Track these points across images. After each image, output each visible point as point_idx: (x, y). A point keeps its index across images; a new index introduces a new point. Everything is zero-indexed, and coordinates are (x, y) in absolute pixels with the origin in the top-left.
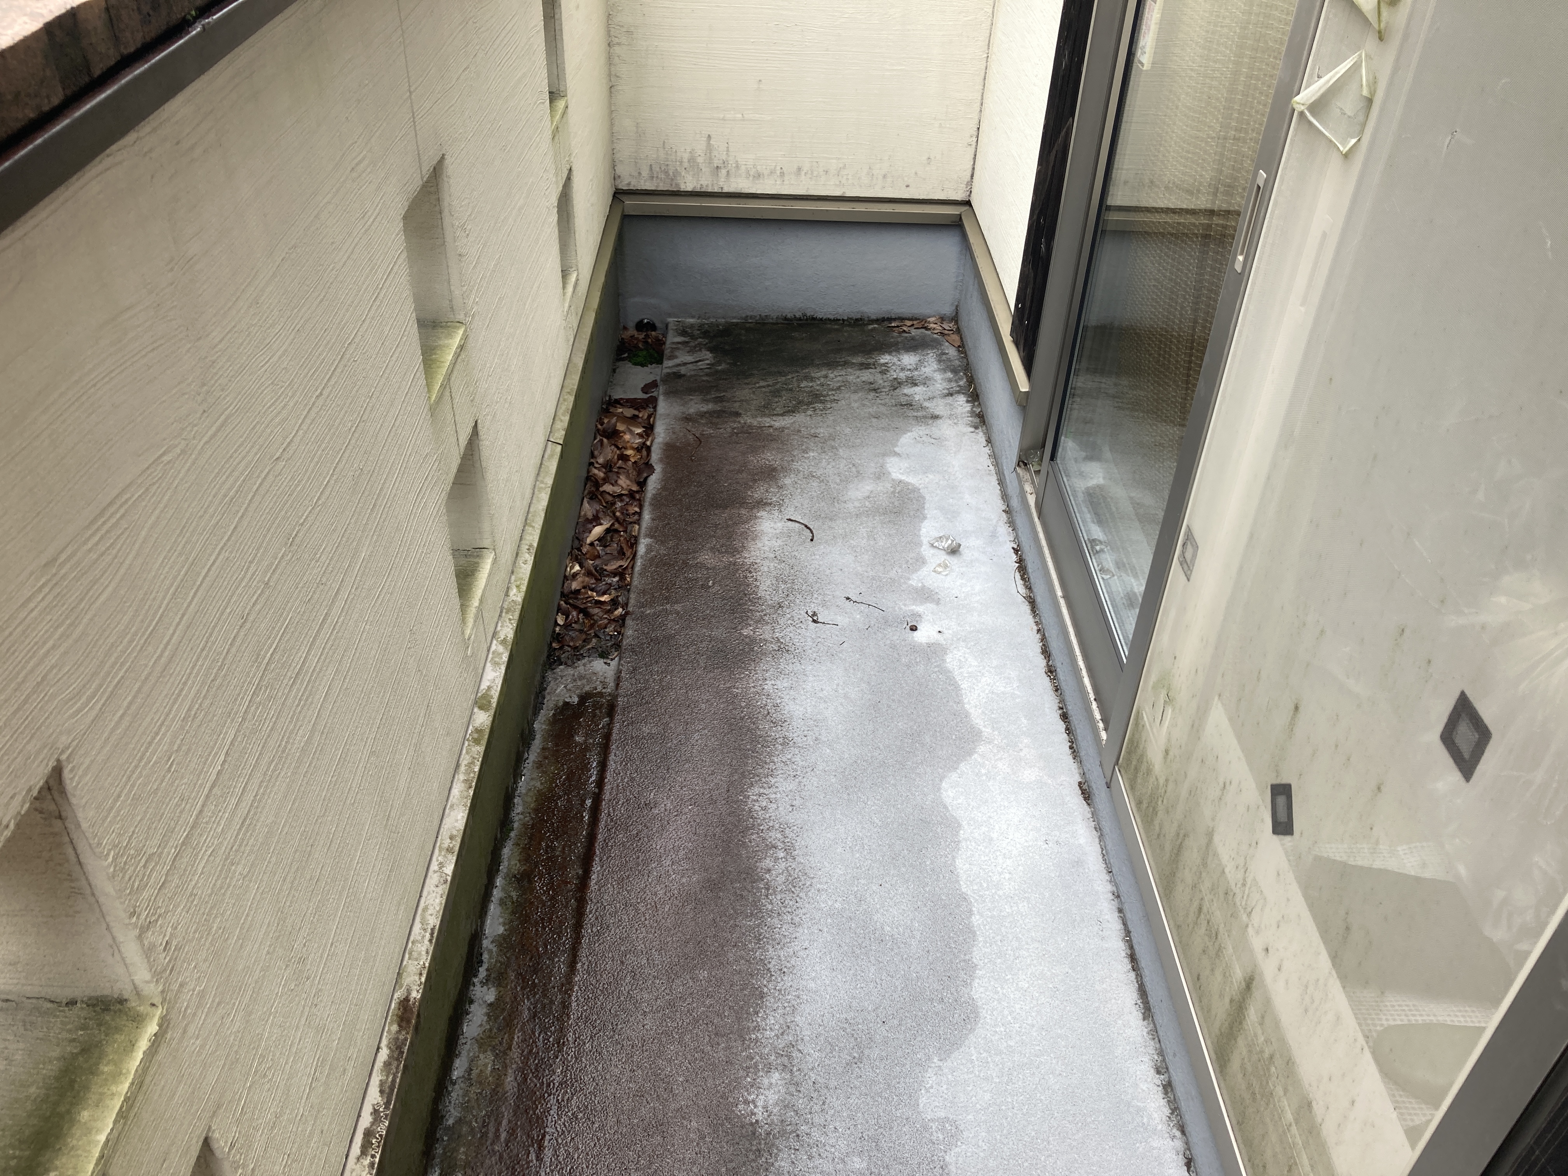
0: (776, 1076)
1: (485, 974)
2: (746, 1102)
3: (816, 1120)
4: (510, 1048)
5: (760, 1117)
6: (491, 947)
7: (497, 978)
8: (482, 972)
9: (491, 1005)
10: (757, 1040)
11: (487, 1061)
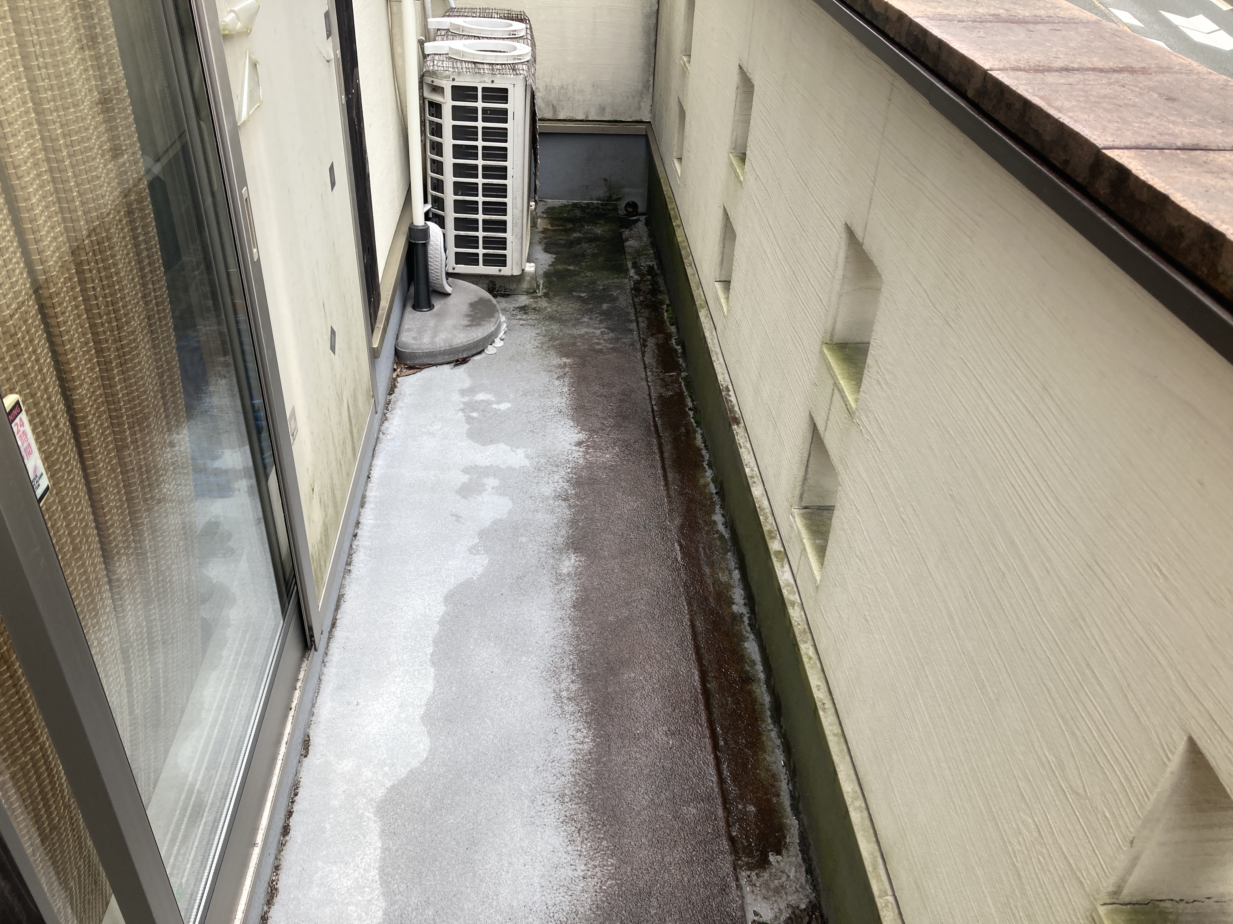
0: (565, 571)
1: (744, 619)
2: (580, 561)
3: (543, 555)
4: (713, 584)
5: (573, 555)
6: (748, 635)
7: (736, 618)
8: (746, 620)
9: (734, 604)
10: (576, 586)
11: (723, 578)
